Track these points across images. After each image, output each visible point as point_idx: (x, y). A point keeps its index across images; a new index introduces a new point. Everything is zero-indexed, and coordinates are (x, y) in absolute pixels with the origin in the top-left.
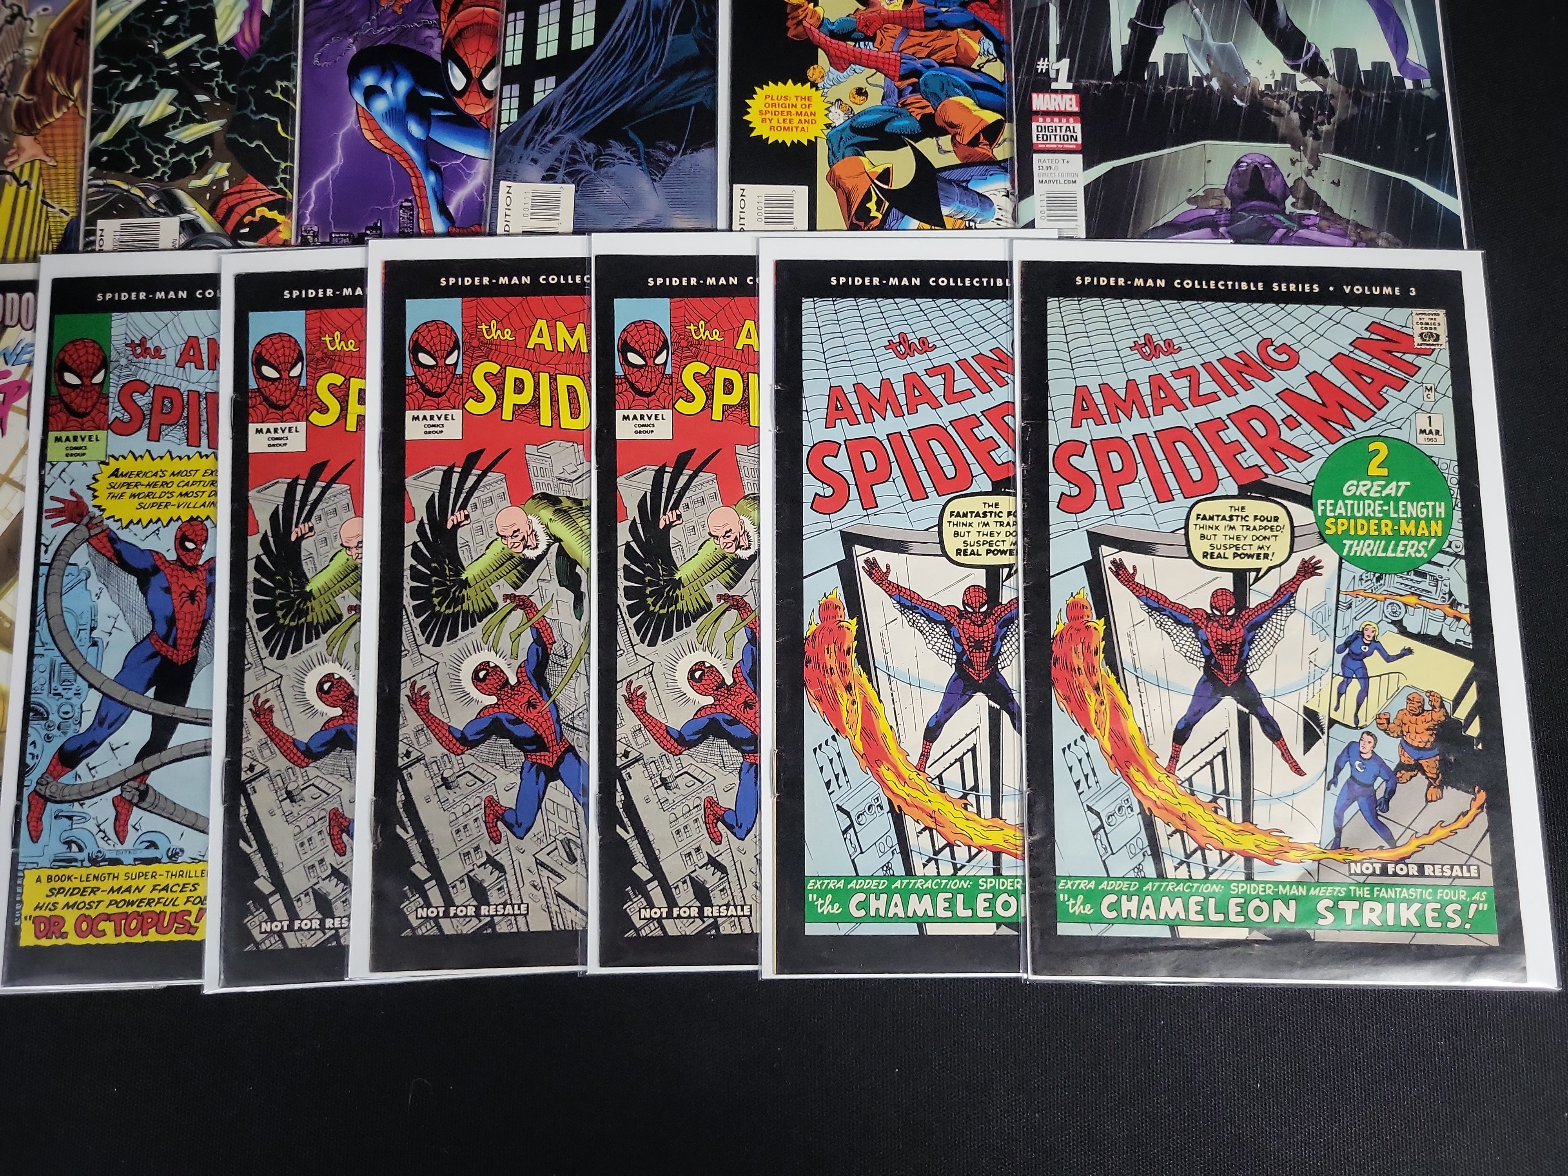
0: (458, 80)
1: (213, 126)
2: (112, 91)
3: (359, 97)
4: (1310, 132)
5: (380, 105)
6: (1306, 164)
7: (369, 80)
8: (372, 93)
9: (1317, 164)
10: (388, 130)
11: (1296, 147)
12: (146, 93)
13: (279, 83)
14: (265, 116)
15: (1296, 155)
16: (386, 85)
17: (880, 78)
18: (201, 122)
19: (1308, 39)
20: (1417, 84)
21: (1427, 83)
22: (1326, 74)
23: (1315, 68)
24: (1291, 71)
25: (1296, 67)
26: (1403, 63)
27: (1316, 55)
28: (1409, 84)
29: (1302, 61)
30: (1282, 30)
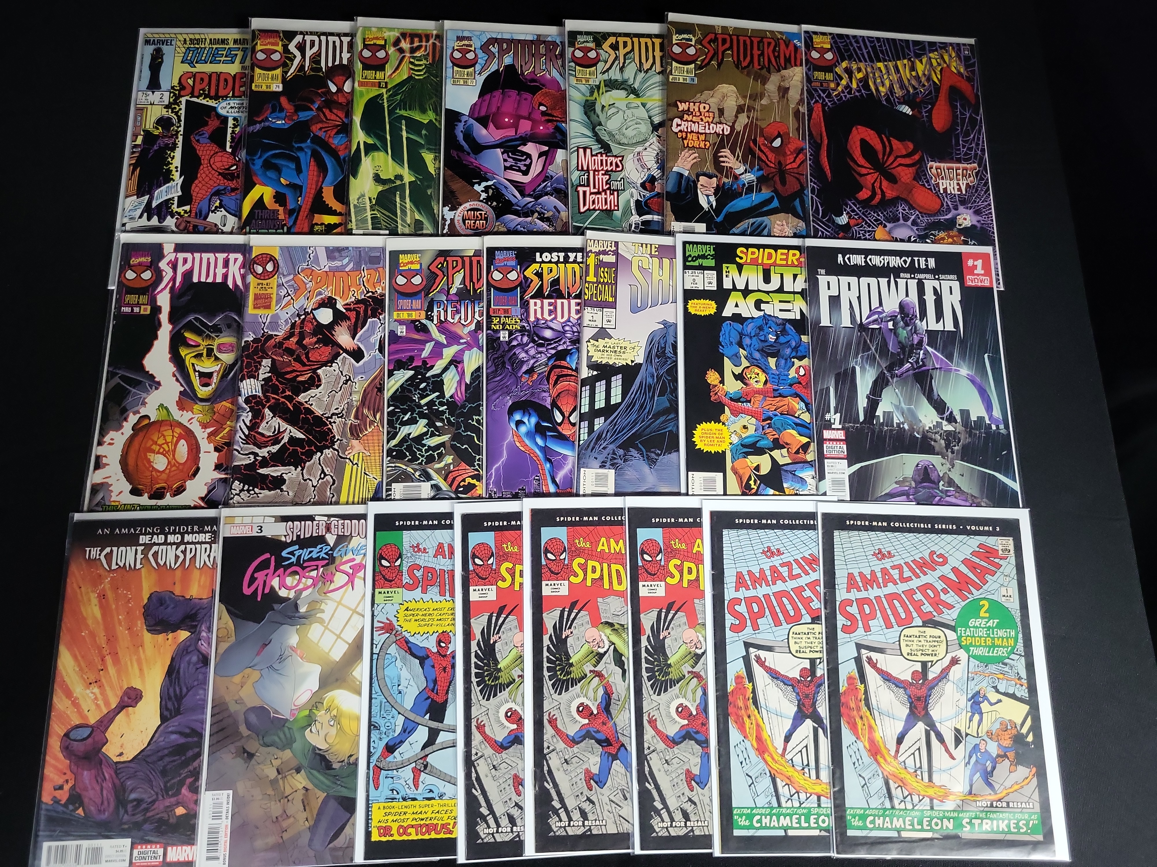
0: (559, 418)
1: (445, 438)
2: (397, 420)
3: (513, 426)
4: (949, 450)
5: (523, 429)
6: (948, 465)
7: (517, 417)
8: (519, 423)
9: (953, 466)
10: (527, 442)
11: (943, 457)
12: (412, 421)
13: (474, 417)
14: (469, 433)
15: (944, 461)
16: (525, 420)
17: (753, 420)
18: (439, 436)
19: (948, 405)
20: (998, 427)
21: (1002, 426)
22: (956, 422)
23: (951, 419)
24: (940, 420)
25: (942, 419)
26: (991, 417)
27: (951, 412)
28: (994, 427)
29: (945, 416)
30: (936, 401)
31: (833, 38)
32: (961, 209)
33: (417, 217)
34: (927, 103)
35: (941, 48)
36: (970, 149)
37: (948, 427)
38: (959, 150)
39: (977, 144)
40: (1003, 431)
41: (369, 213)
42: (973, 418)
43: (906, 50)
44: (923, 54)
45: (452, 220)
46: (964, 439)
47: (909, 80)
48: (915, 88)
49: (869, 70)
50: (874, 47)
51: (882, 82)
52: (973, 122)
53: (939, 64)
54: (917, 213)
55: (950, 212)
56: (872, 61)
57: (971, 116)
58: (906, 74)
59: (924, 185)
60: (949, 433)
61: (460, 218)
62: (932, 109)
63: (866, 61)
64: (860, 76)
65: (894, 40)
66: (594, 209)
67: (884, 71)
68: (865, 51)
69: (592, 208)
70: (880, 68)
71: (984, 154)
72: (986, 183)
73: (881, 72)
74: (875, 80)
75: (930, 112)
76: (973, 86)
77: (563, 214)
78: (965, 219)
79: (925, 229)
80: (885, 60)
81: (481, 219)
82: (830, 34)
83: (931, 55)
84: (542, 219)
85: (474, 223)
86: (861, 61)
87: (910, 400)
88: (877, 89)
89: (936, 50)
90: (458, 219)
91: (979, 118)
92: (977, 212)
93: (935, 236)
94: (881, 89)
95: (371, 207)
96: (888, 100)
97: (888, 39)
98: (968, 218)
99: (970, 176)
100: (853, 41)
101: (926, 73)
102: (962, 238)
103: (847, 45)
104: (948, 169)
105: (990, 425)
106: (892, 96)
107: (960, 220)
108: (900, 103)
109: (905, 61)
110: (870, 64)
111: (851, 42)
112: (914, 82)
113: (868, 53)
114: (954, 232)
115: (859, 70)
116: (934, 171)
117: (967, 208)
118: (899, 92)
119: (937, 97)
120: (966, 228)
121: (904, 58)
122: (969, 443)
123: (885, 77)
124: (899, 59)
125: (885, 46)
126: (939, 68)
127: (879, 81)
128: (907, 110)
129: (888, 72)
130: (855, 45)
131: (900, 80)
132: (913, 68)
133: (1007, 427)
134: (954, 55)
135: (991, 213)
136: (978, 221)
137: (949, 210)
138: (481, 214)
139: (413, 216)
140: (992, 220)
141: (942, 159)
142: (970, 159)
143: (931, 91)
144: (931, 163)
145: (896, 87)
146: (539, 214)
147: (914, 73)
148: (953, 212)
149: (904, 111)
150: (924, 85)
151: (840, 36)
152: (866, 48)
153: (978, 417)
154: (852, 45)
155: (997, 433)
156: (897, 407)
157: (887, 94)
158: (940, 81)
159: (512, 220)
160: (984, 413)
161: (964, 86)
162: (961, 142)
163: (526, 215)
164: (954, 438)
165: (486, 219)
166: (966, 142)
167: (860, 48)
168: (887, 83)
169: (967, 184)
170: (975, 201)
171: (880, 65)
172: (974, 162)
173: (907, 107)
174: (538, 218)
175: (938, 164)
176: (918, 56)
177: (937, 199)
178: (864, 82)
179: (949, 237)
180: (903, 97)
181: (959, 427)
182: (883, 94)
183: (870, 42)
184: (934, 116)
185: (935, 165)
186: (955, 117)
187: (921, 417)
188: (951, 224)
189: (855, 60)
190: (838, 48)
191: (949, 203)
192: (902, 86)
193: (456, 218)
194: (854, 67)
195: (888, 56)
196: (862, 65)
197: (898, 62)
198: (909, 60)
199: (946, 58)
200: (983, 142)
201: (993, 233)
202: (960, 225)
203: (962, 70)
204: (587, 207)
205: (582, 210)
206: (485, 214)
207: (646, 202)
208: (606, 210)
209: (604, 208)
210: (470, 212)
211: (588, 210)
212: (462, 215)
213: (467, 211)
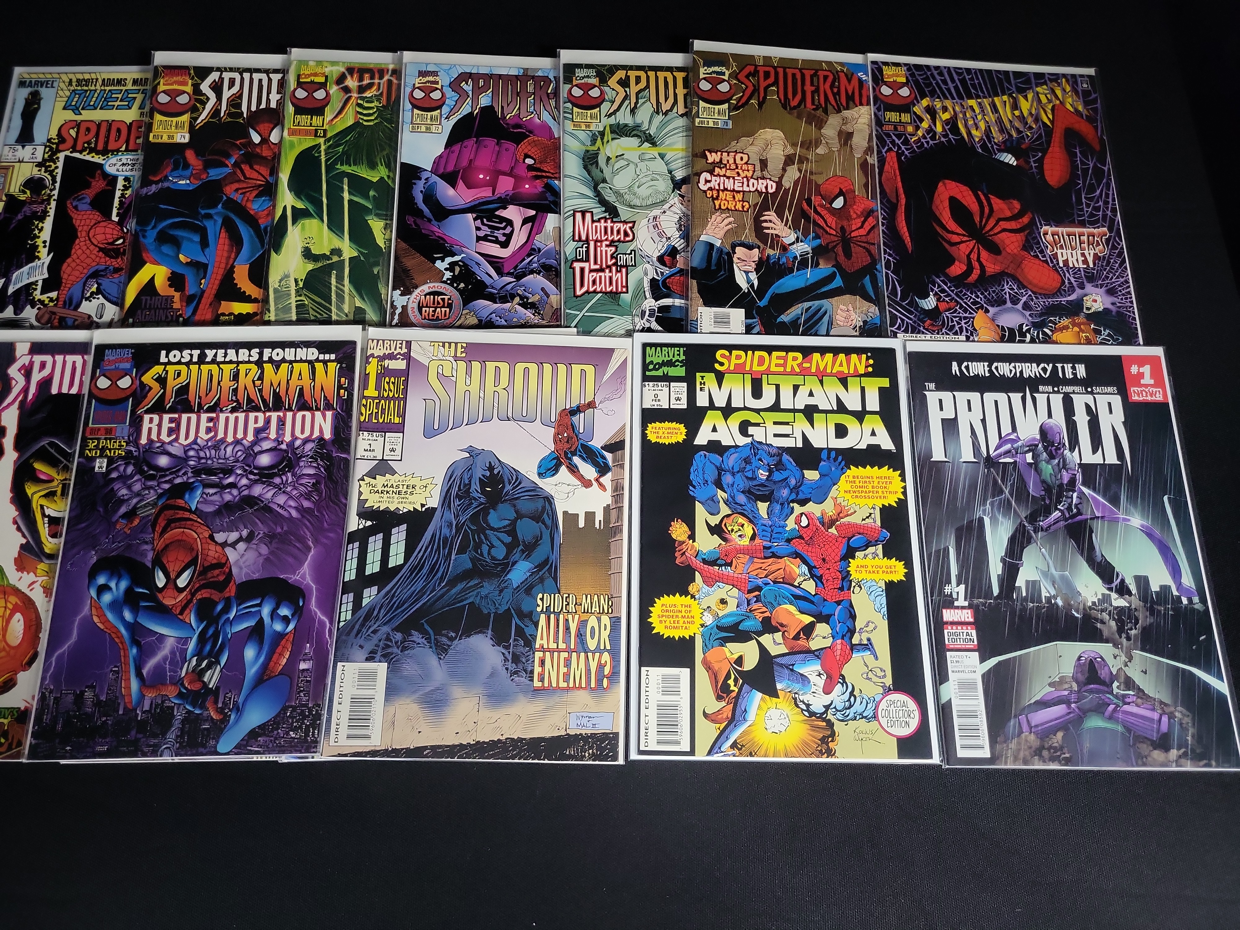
4: (1124, 635)
6: (1124, 658)
9: (1130, 658)
11: (1116, 645)
15: (1116, 651)
19: (1117, 569)
20: (1190, 600)
21: (1196, 599)
22: (1130, 593)
23: (1123, 590)
24: (1108, 592)
25: (1110, 589)
26: (1179, 586)
27: (1123, 581)
28: (1185, 601)
29: (1114, 585)
30: (1100, 564)
31: (909, 69)
32: (1089, 287)
33: (359, 303)
34: (1037, 151)
35: (1051, 80)
36: (1097, 209)
37: (1119, 602)
38: (1082, 210)
39: (1106, 203)
40: (1198, 606)
41: (293, 300)
42: (1155, 587)
43: (1006, 84)
44: (1029, 89)
45: (404, 308)
46: (1144, 619)
47: (1011, 121)
48: (1019, 132)
49: (957, 109)
50: (963, 81)
51: (976, 124)
52: (1099, 174)
53: (1050, 101)
54: (1030, 293)
55: (1074, 291)
56: (961, 97)
57: (1095, 166)
58: (1006, 113)
59: (1037, 256)
60: (1121, 611)
61: (415, 304)
62: (1042, 158)
63: (953, 98)
64: (946, 116)
65: (989, 72)
66: (595, 292)
67: (977, 110)
68: (951, 86)
69: (591, 289)
70: (971, 107)
71: (1116, 216)
72: (1121, 253)
73: (974, 111)
74: (966, 121)
75: (1040, 161)
76: (1096, 128)
77: (554, 299)
78: (1095, 301)
79: (1041, 315)
80: (978, 97)
81: (443, 307)
82: (905, 65)
83: (1039, 89)
84: (525, 305)
85: (436, 310)
86: (947, 98)
87: (1062, 563)
88: (969, 133)
89: (1045, 83)
90: (412, 305)
91: (1106, 169)
92: (1111, 292)
93: (1056, 324)
94: (974, 132)
95: (297, 291)
96: (984, 146)
97: (981, 71)
98: (1099, 299)
99: (1098, 244)
100: (935, 73)
101: (1033, 112)
102: (1092, 326)
103: (927, 78)
104: (1069, 236)
105: (1179, 598)
106: (990, 142)
107: (1088, 302)
108: (1000, 151)
109: (1005, 98)
110: (959, 101)
111: (932, 75)
112: (1017, 124)
113: (956, 88)
114: (1081, 319)
115: (945, 109)
116: (1049, 237)
117: (1097, 286)
118: (998, 137)
119: (1049, 143)
120: (1096, 313)
121: (1004, 94)
122: (1151, 625)
123: (980, 117)
124: (997, 95)
125: (978, 79)
126: (1050, 106)
127: (971, 122)
128: (1009, 159)
129: (983, 111)
130: (938, 78)
131: (1000, 121)
132: (1015, 106)
133: (1203, 600)
134: (1068, 89)
135: (1129, 293)
136: (1113, 304)
137: (1072, 289)
138: (443, 300)
139: (352, 302)
140: (1132, 302)
141: (1059, 223)
142: (1097, 221)
143: (1041, 134)
144: (1045, 228)
145: (995, 131)
146: (522, 298)
147: (1017, 113)
148: (1079, 292)
149: (1006, 161)
150: (1031, 128)
151: (918, 67)
152: (953, 81)
153: (1161, 587)
154: (934, 78)
155: (1190, 610)
156: (1046, 574)
157: (981, 139)
158: (1052, 122)
159: (485, 307)
160: (1168, 581)
161: (1085, 128)
162: (1084, 200)
163: (504, 299)
164: (1129, 617)
165: (450, 306)
166: (1091, 199)
167: (945, 82)
168: (982, 125)
169: (1095, 255)
170: (1107, 277)
171: (972, 102)
172: (1103, 226)
173: (1010, 156)
174: (519, 304)
175: (1055, 229)
176: (1022, 91)
177: (1056, 276)
178: (952, 124)
179: (1074, 324)
180: (1004, 142)
181: (1136, 602)
182: (977, 140)
183: (957, 73)
184: (1046, 167)
185: (1050, 229)
186: (1074, 167)
187: (1080, 588)
188: (1076, 308)
189: (939, 97)
190: (917, 82)
191: (1072, 280)
192: (1002, 130)
194: (938, 105)
195: (983, 92)
196: (948, 103)
197: (995, 99)
198: (1010, 95)
199: (1059, 92)
200: (1114, 200)
201: (1134, 319)
202: (1088, 309)
203: (1080, 108)
204: (585, 289)
205: (579, 293)
206: (449, 299)
207: (664, 282)
208: (611, 292)
209: (608, 290)
210: (428, 297)
211: (587, 292)
212: (417, 301)
213: (425, 295)
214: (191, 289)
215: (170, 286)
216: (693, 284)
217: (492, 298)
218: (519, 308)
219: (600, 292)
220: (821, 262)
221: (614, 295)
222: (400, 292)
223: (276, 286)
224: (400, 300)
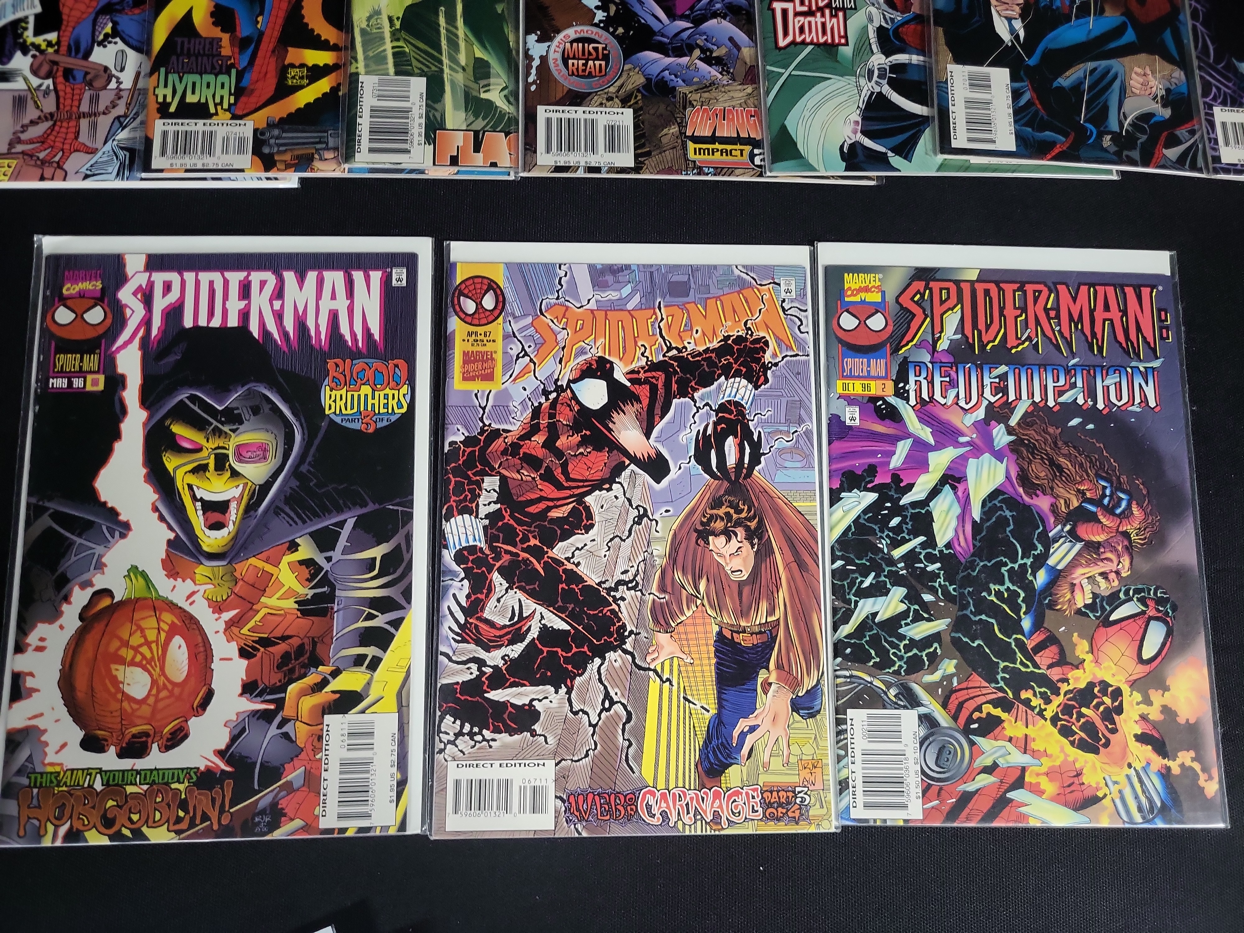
33: (479, 53)
41: (388, 46)
45: (544, 59)
61: (559, 56)
66: (803, 43)
69: (799, 39)
77: (747, 52)
81: (597, 59)
84: (708, 60)
85: (585, 65)
90: (555, 56)
95: (393, 34)
138: (596, 49)
139: (470, 52)
146: (703, 50)
159: (655, 61)
163: (679, 52)
165: (606, 58)
174: (701, 59)
193: (552, 56)
204: (790, 39)
205: (782, 43)
206: (604, 49)
207: (896, 31)
208: (825, 43)
209: (822, 40)
210: (575, 45)
211: (793, 43)
212: (560, 50)
213: (572, 42)
214: (244, 30)
215: (214, 24)
216: (938, 35)
217: (662, 49)
218: (700, 64)
219: (812, 43)
220: (1107, 8)
221: (830, 49)
222: (536, 38)
223: (364, 25)
224: (537, 49)
